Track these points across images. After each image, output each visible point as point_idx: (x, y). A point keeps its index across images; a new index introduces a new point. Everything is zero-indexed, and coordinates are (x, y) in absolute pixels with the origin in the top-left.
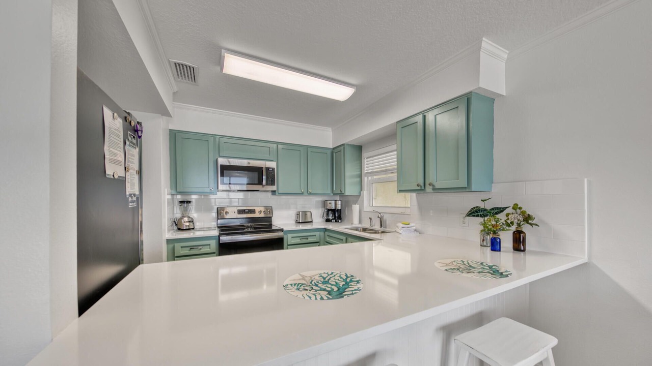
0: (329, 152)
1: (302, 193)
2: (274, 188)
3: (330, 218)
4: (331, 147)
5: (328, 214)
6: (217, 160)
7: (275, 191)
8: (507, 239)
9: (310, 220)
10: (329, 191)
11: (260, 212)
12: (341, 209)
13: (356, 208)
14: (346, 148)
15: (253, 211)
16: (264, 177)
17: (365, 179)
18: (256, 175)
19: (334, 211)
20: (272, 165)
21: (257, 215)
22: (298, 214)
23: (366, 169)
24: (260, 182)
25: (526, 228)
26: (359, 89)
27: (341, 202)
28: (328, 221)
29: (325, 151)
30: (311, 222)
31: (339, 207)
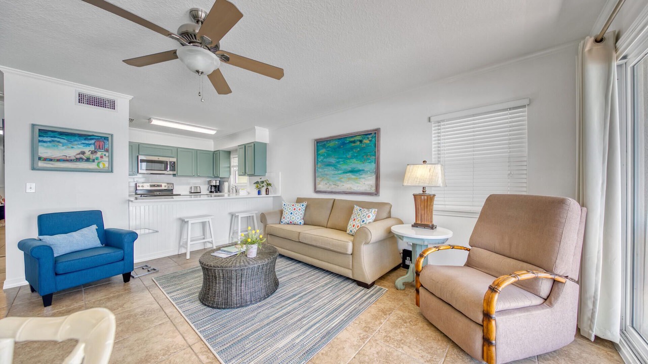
0: (211, 153)
1: (194, 176)
2: (175, 173)
3: (213, 190)
4: (213, 150)
5: (211, 189)
6: (138, 156)
7: (175, 174)
8: (263, 191)
9: (199, 191)
10: (212, 175)
11: (165, 186)
12: (219, 186)
13: (226, 184)
14: (221, 153)
15: (161, 186)
16: (168, 166)
17: (232, 169)
18: (163, 165)
19: (215, 186)
20: (174, 160)
21: (163, 188)
22: (191, 188)
23: (232, 164)
24: (166, 169)
25: (269, 187)
26: (217, 131)
27: (218, 181)
28: (211, 192)
29: (209, 153)
30: (200, 192)
31: (218, 184)
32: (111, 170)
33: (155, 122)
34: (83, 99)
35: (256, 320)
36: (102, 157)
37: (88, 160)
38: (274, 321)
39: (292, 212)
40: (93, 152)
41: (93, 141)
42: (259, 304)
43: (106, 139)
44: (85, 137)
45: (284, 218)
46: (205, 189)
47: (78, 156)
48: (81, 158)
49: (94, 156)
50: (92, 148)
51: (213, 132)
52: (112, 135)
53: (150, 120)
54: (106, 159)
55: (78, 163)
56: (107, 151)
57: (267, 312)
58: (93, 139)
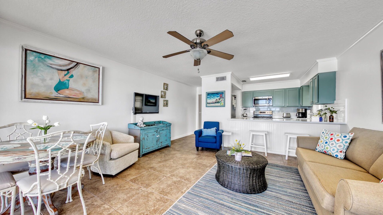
1: (284, 106)
4: (299, 87)
5: (299, 115)
6: (253, 98)
7: (272, 106)
10: (298, 105)
11: (267, 113)
12: (304, 113)
13: (309, 112)
15: (265, 113)
19: (302, 113)
20: (270, 97)
22: (284, 114)
26: (291, 74)
27: (304, 109)
28: (299, 117)
29: (296, 89)
30: (290, 117)
31: (304, 111)
32: (224, 106)
33: (252, 79)
34: (218, 79)
35: (216, 196)
36: (222, 101)
37: (218, 102)
38: (222, 204)
39: (327, 141)
40: (219, 99)
41: (219, 95)
42: (231, 192)
43: (223, 93)
44: (217, 93)
45: (318, 146)
46: (294, 115)
47: (216, 101)
48: (216, 102)
49: (219, 101)
50: (219, 98)
51: (288, 75)
52: (225, 91)
53: (249, 78)
54: (223, 101)
55: (215, 104)
56: (223, 98)
57: (226, 198)
58: (219, 94)
